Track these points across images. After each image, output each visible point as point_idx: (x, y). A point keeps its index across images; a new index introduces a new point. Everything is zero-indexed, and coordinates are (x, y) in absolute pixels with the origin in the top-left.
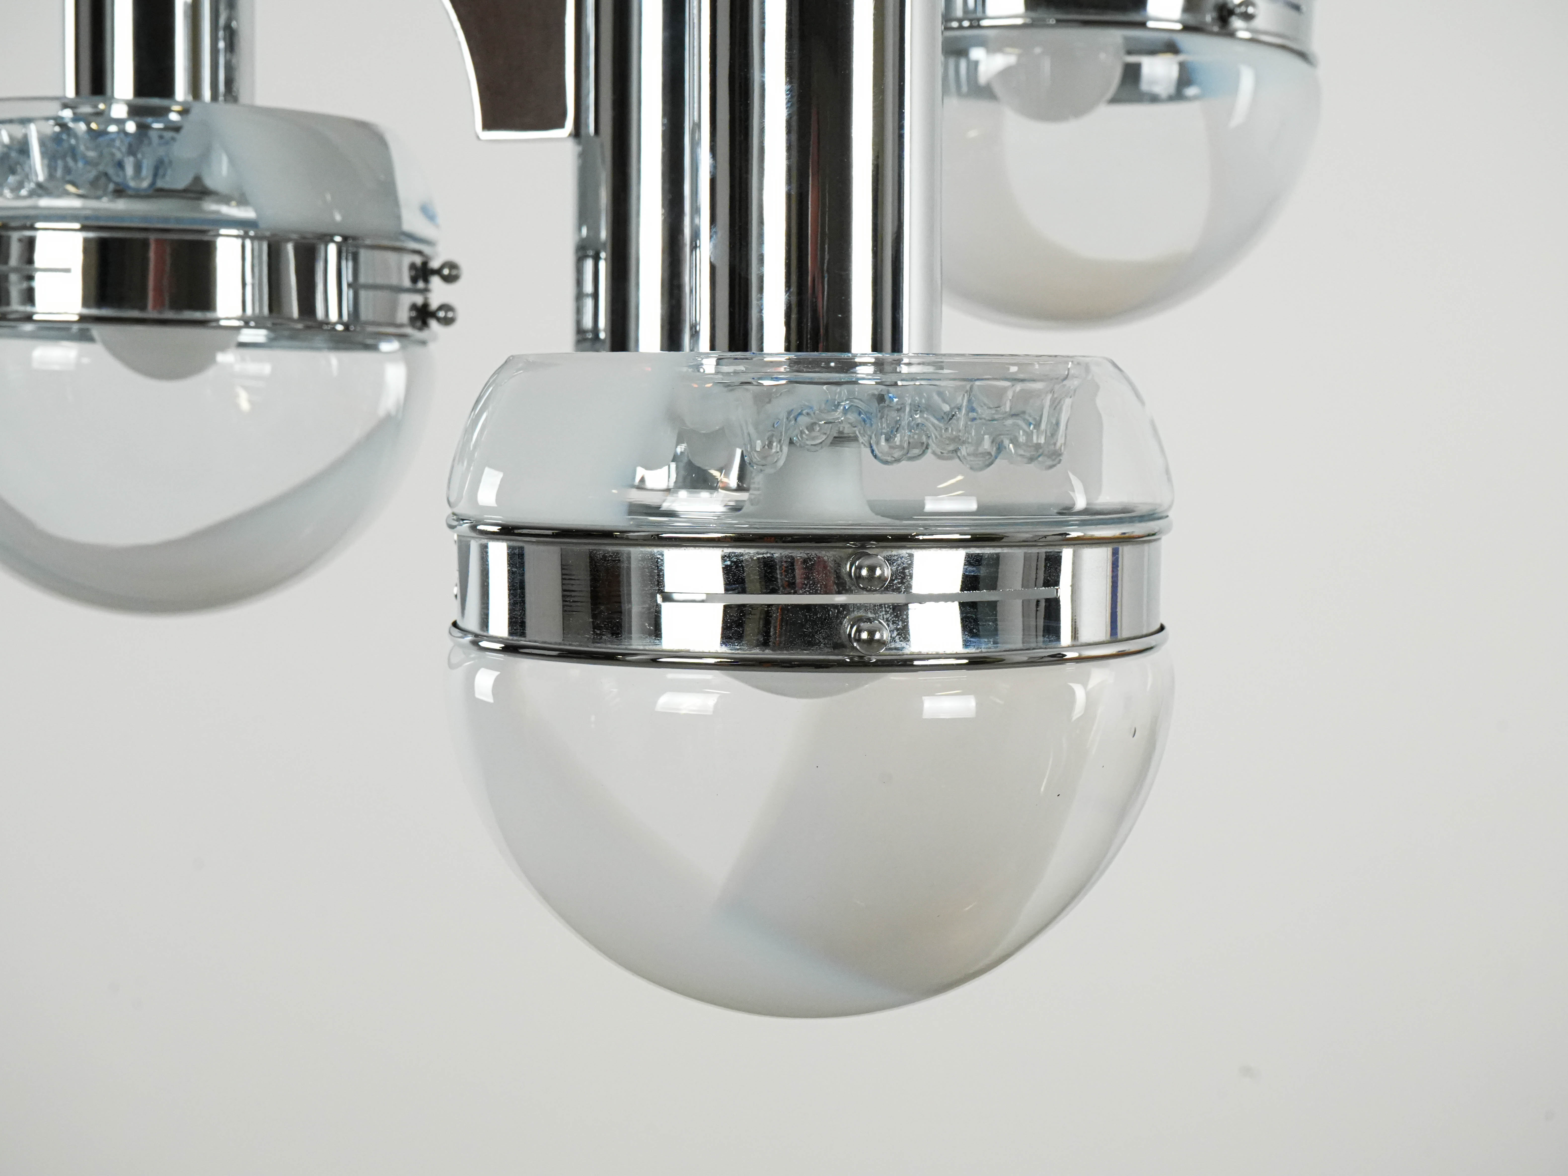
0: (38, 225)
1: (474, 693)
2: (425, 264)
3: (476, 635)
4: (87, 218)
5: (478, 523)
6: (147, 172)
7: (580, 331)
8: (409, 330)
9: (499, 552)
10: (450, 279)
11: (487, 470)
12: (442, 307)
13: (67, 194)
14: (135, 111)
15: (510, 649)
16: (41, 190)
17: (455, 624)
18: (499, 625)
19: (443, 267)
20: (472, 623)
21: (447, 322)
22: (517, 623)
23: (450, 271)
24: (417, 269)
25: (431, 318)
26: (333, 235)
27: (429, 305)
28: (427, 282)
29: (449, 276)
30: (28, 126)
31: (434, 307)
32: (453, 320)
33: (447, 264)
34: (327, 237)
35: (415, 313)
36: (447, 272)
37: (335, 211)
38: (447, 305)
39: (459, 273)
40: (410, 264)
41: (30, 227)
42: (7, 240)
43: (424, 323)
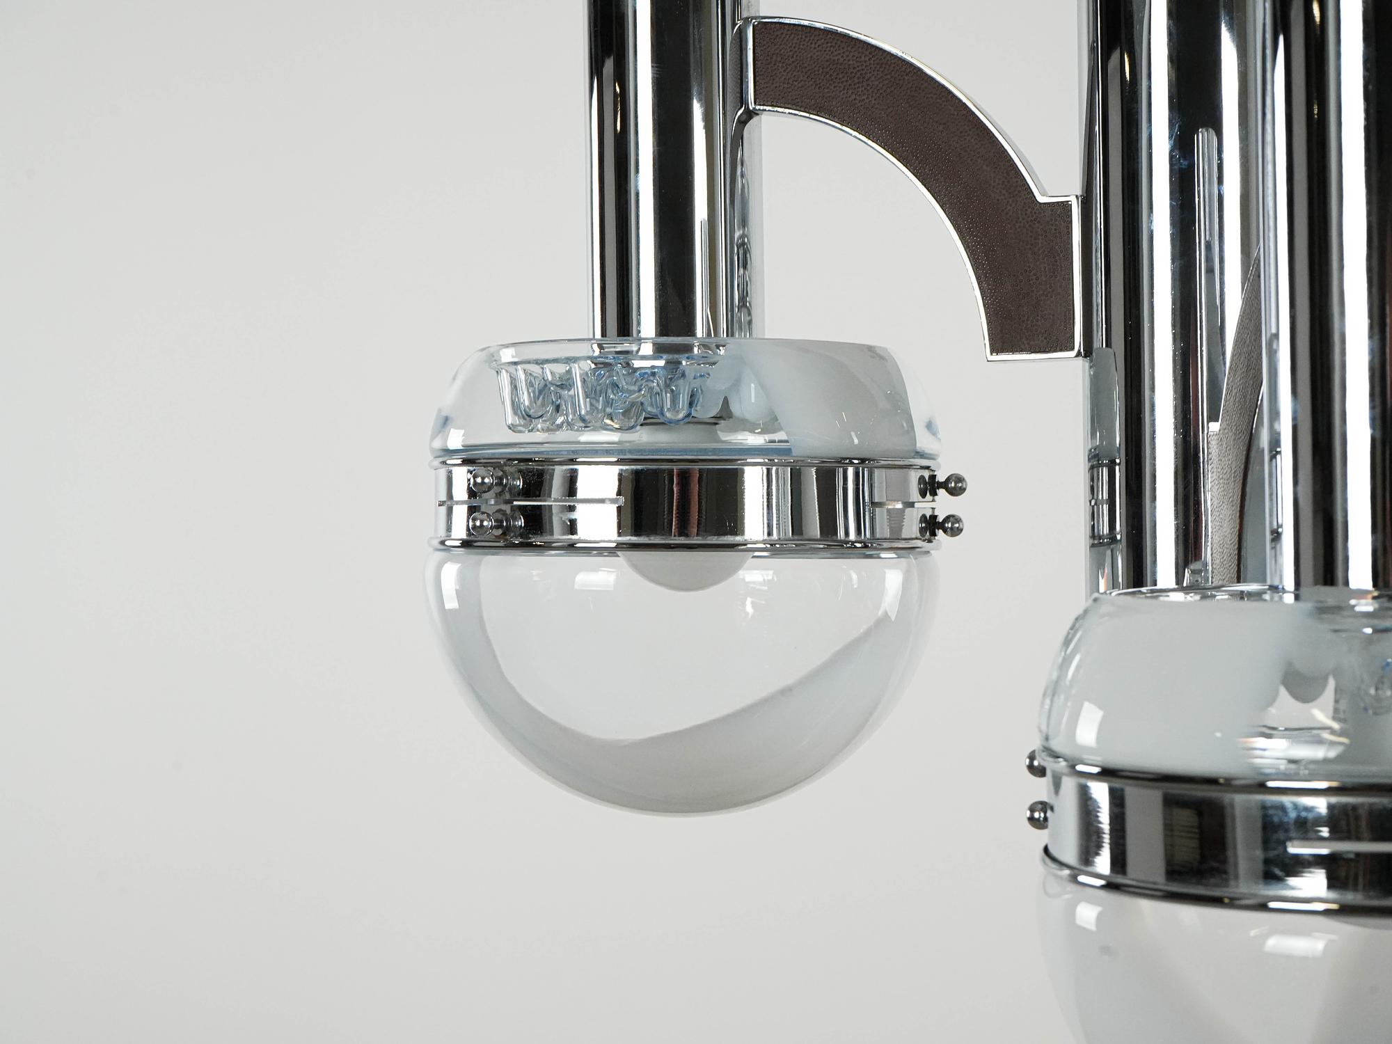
0: (581, 459)
2: (933, 477)
4: (621, 452)
6: (683, 400)
7: (1094, 534)
8: (919, 543)
10: (955, 492)
11: (1086, 704)
12: (947, 519)
13: (606, 428)
14: (659, 350)
16: (585, 423)
19: (948, 480)
21: (955, 532)
23: (955, 484)
24: (925, 483)
25: (938, 529)
26: (851, 459)
27: (936, 516)
28: (934, 494)
29: (955, 488)
30: (572, 365)
31: (940, 519)
32: (960, 530)
33: (953, 478)
34: (844, 461)
35: (923, 525)
36: (953, 485)
37: (853, 434)
38: (953, 516)
39: (964, 486)
40: (920, 479)
41: (572, 461)
42: (551, 473)
43: (933, 533)
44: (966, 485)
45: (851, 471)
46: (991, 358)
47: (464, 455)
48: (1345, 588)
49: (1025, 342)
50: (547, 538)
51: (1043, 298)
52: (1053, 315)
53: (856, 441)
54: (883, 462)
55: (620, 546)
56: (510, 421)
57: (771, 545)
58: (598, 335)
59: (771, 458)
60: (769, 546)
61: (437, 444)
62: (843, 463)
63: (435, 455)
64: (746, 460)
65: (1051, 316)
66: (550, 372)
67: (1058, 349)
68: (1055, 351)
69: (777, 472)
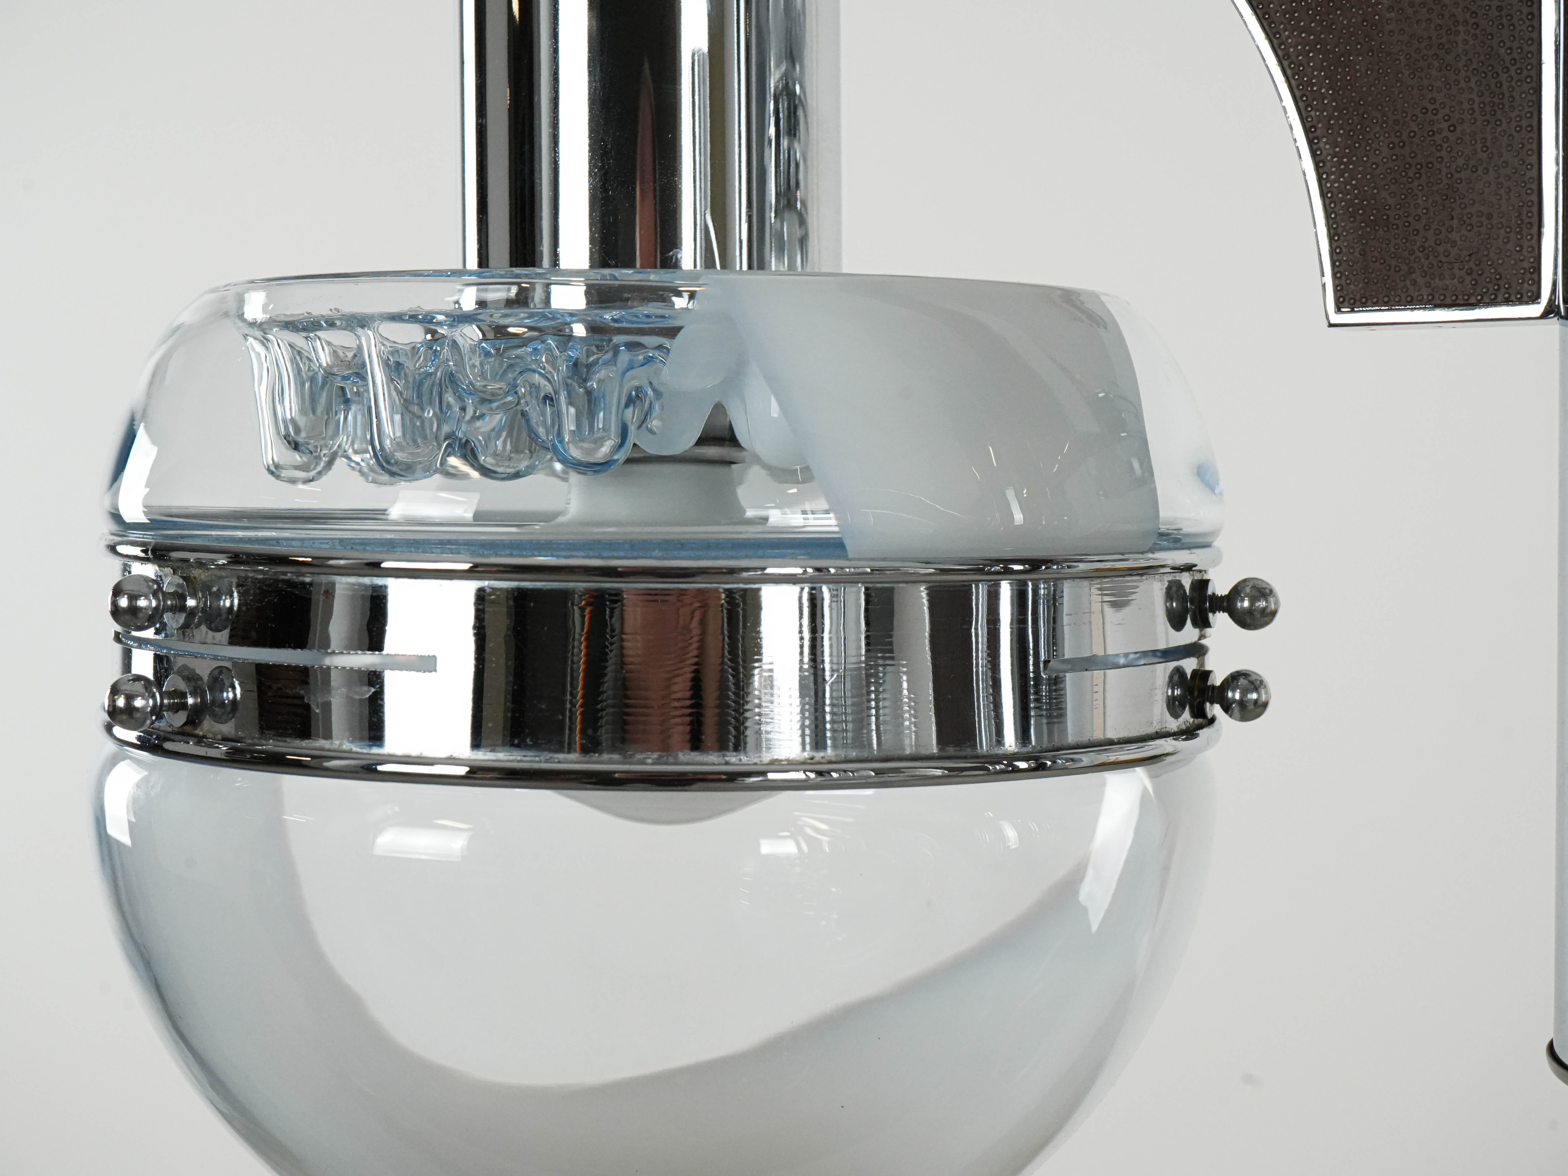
2: (1202, 585)
10: (1251, 619)
12: (1234, 679)
19: (1236, 592)
21: (1250, 711)
23: (1252, 603)
24: (1183, 598)
25: (1212, 703)
26: (1008, 561)
27: (1208, 673)
28: (1203, 623)
29: (1250, 612)
30: (361, 333)
31: (1217, 679)
32: (1260, 707)
33: (1248, 590)
35: (1177, 692)
36: (1246, 604)
37: (1010, 494)
38: (1245, 675)
39: (1273, 607)
40: (1169, 589)
41: (374, 567)
42: (329, 593)
43: (1199, 712)
44: (1277, 603)
45: (1006, 590)
46: (1335, 318)
47: (149, 537)
49: (1421, 281)
51: (1463, 175)
52: (1490, 217)
53: (1018, 517)
54: (1082, 566)
57: (819, 773)
58: (472, 263)
59: (820, 565)
60: (812, 775)
62: (989, 573)
64: (764, 569)
65: (1483, 219)
66: (322, 350)
67: (1500, 298)
68: (1493, 303)
69: (834, 597)
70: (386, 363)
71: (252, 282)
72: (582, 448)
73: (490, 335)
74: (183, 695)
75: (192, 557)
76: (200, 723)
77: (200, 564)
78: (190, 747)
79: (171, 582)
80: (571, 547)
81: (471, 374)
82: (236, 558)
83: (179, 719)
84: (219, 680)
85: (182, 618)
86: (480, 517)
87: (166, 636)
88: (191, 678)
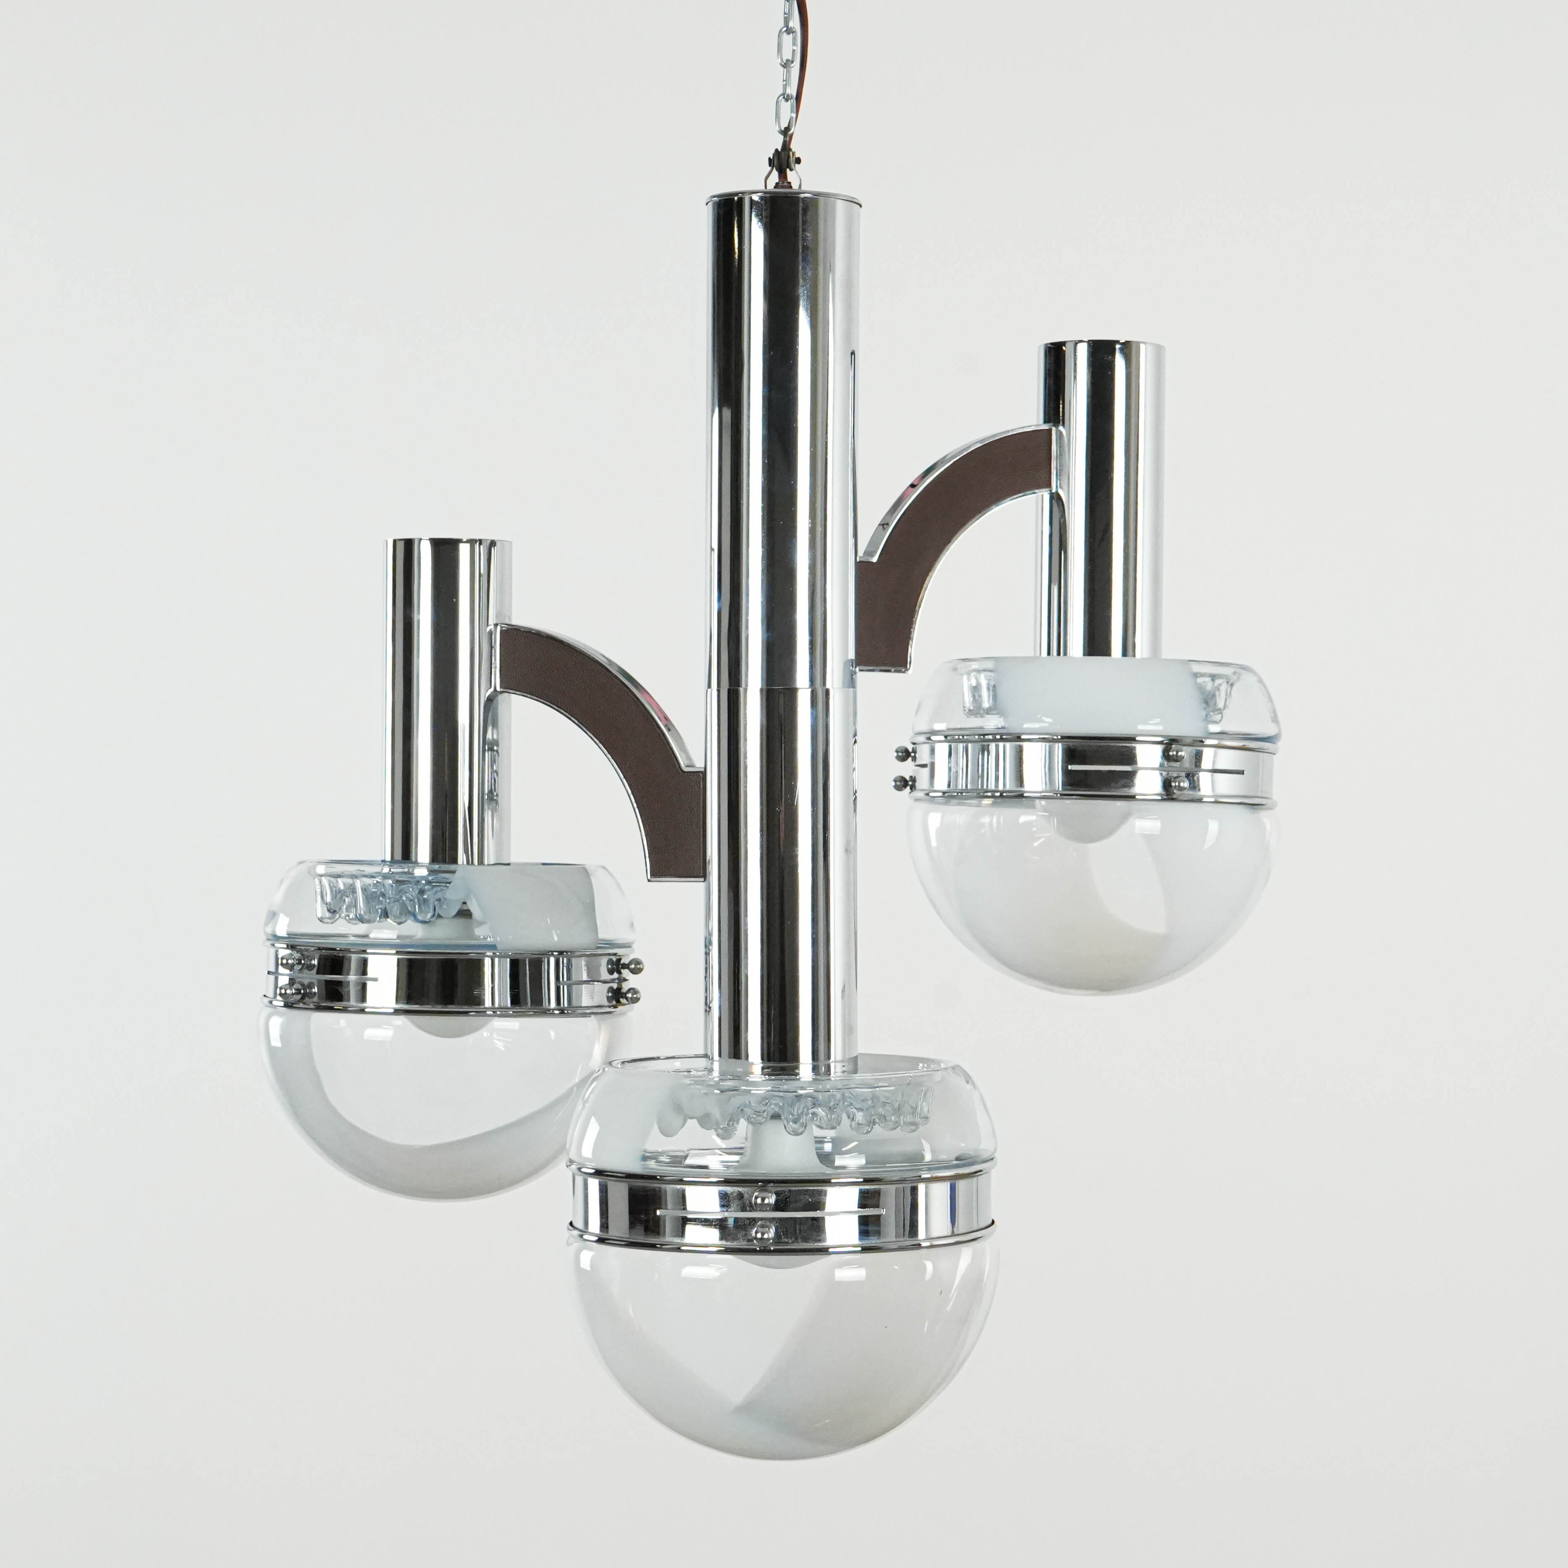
0: (368, 951)
1: (579, 1265)
2: (619, 961)
3: (581, 1231)
5: (582, 1166)
8: (607, 1009)
9: (594, 1184)
10: (635, 972)
14: (431, 871)
15: (601, 1240)
17: (571, 1224)
18: (595, 1225)
19: (630, 963)
20: (579, 1224)
21: (634, 1000)
22: (604, 1226)
23: (636, 966)
24: (613, 965)
25: (622, 998)
26: (553, 952)
27: (622, 988)
28: (620, 972)
29: (634, 969)
30: (355, 880)
31: (625, 990)
32: (637, 1000)
33: (634, 961)
34: (549, 953)
35: (610, 994)
36: (633, 966)
38: (633, 989)
40: (609, 962)
41: (364, 952)
42: (350, 959)
43: (618, 1002)
44: (643, 966)
45: (552, 960)
46: (651, 879)
47: (287, 941)
48: (747, 1062)
50: (345, 1003)
53: (556, 938)
54: (579, 953)
55: (397, 1012)
56: (320, 915)
57: (494, 1012)
59: (494, 952)
61: (269, 930)
62: (547, 955)
63: (268, 937)
66: (341, 884)
69: (499, 962)
70: (362, 889)
71: (319, 862)
72: (422, 916)
73: (395, 882)
74: (300, 990)
75: (303, 948)
76: (305, 998)
77: (306, 950)
78: (301, 1005)
79: (297, 955)
80: (418, 946)
81: (390, 893)
82: (319, 949)
83: (299, 997)
84: (310, 986)
85: (300, 967)
86: (399, 937)
87: (294, 972)
88: (302, 985)
